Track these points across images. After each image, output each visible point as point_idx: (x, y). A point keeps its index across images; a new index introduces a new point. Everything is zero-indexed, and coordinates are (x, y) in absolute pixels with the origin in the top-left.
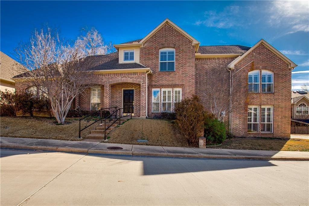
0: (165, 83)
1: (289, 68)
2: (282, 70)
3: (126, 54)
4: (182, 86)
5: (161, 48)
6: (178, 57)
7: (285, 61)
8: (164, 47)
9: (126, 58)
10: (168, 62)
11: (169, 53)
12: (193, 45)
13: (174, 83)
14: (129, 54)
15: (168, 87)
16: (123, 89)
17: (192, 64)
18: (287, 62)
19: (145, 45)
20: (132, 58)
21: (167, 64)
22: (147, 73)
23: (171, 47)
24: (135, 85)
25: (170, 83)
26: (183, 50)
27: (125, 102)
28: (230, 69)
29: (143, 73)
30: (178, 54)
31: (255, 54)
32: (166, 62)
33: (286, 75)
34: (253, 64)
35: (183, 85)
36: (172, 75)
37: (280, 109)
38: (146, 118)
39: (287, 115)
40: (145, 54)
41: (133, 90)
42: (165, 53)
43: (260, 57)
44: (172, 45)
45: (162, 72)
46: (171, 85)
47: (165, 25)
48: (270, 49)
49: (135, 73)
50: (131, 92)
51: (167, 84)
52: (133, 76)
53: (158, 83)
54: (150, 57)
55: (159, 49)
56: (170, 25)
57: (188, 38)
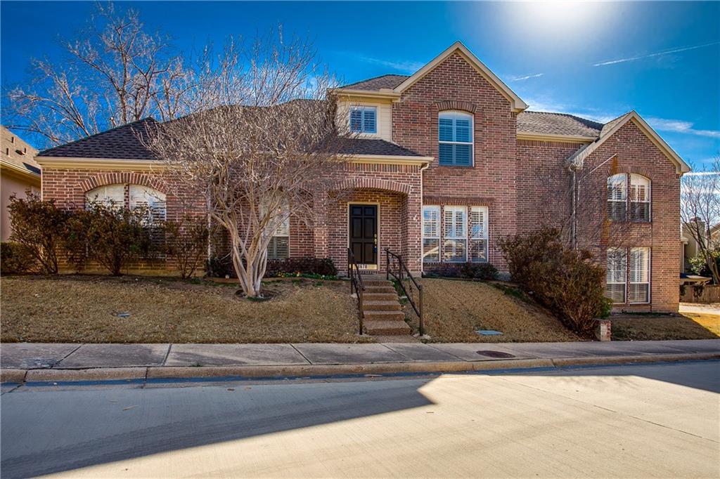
0: (451, 192)
1: (677, 173)
2: (666, 177)
3: (356, 115)
4: (489, 202)
5: (444, 110)
6: (480, 135)
7: (671, 160)
8: (451, 109)
9: (356, 125)
10: (457, 145)
11: (458, 123)
12: (512, 110)
13: (472, 193)
14: (363, 115)
15: (460, 204)
16: (348, 203)
17: (509, 155)
18: (673, 162)
19: (405, 98)
20: (371, 126)
21: (454, 149)
22: (423, 169)
23: (465, 110)
24: (382, 194)
25: (464, 194)
26: (490, 120)
27: (355, 235)
28: (573, 168)
29: (415, 169)
30: (481, 127)
31: (618, 140)
32: (451, 145)
33: (671, 187)
34: (615, 162)
35: (492, 199)
36: (469, 175)
37: (662, 255)
38: (423, 276)
39: (673, 267)
40: (406, 120)
41: (374, 208)
42: (450, 122)
43: (628, 147)
44: (468, 107)
45: (446, 168)
46: (467, 199)
47: (452, 57)
48: (645, 133)
49: (394, 167)
50: (369, 212)
51: (458, 196)
52: (389, 174)
53: (437, 192)
54: (418, 128)
55: (440, 111)
56: (462, 57)
57: (501, 93)
